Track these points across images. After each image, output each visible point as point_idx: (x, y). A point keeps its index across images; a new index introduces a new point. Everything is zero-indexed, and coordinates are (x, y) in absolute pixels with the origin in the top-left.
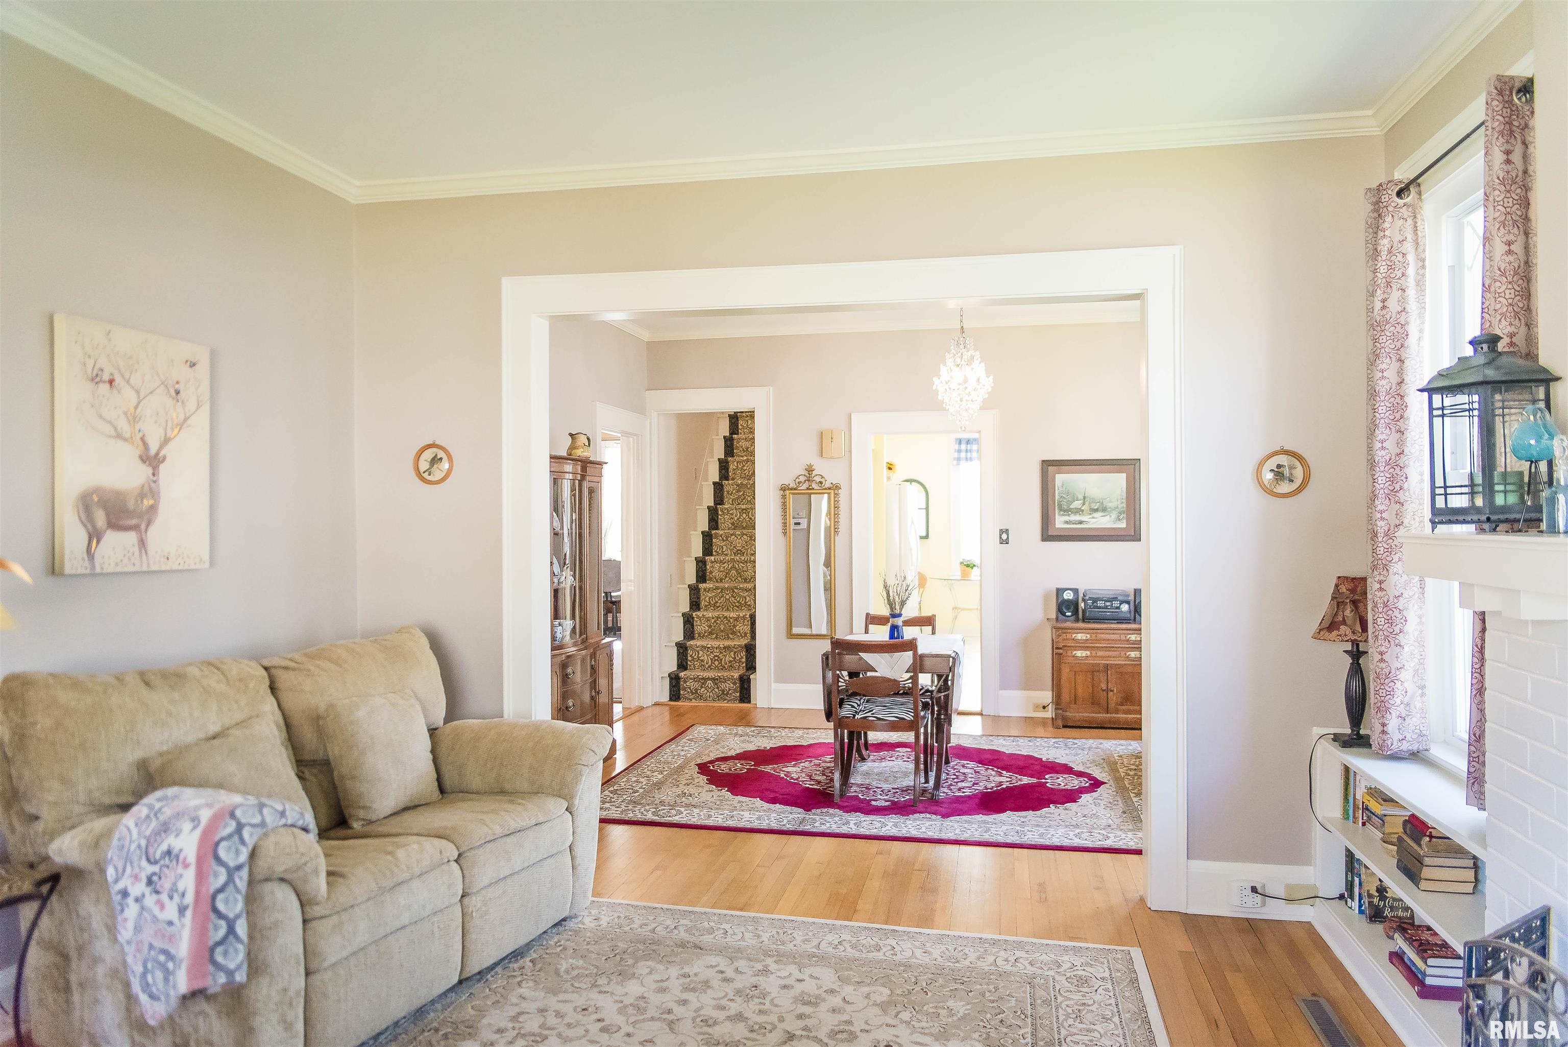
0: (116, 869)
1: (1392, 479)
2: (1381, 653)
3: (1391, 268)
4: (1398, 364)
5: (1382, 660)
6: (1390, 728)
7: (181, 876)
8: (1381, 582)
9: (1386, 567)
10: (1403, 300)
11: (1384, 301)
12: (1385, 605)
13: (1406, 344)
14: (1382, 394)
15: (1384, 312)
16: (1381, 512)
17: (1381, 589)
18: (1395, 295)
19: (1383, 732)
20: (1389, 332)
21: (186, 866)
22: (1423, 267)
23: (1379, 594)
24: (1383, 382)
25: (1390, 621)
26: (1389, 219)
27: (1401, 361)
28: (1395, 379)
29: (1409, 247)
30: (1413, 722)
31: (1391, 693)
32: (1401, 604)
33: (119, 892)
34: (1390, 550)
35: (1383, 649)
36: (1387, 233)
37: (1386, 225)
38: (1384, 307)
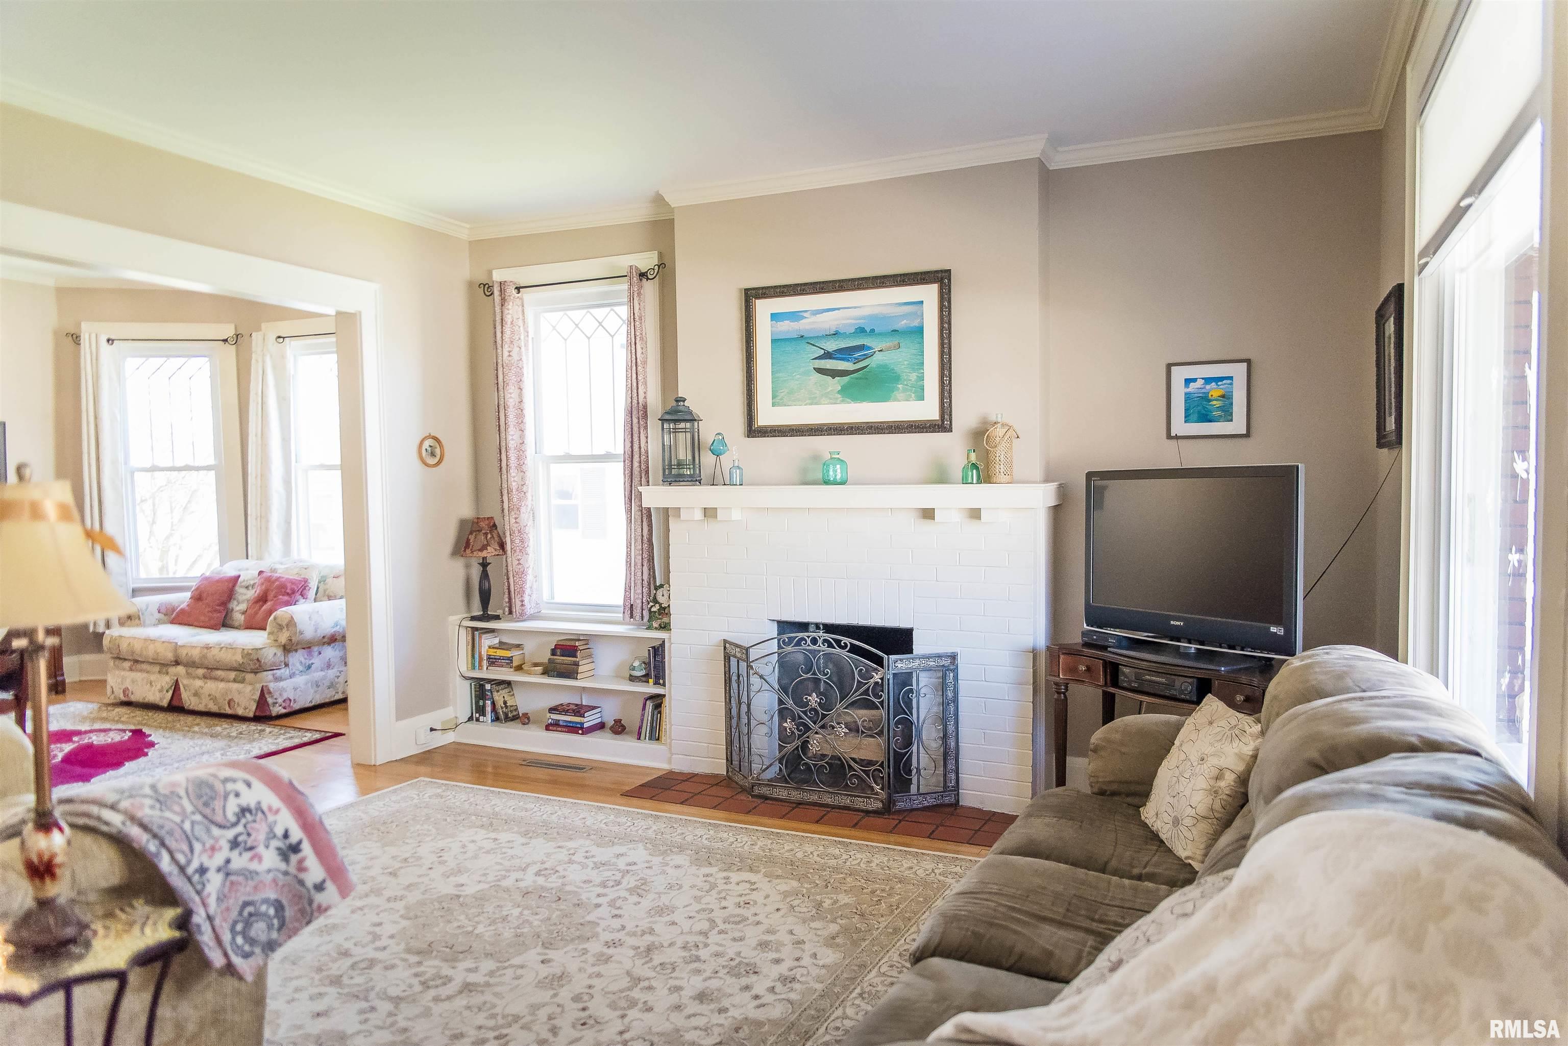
0: (183, 852)
1: (518, 458)
2: (519, 560)
3: (513, 333)
4: (519, 390)
5: (519, 564)
6: (526, 602)
7: (275, 822)
8: (516, 518)
9: (518, 509)
10: (520, 354)
11: (509, 352)
12: (519, 532)
13: (523, 379)
14: (511, 407)
15: (510, 358)
16: (514, 477)
17: (516, 522)
18: (516, 350)
19: (522, 605)
20: (514, 370)
21: (277, 812)
22: (528, 336)
23: (516, 525)
24: (511, 400)
25: (522, 541)
26: (511, 304)
27: (521, 389)
28: (518, 400)
29: (520, 323)
30: (534, 597)
31: (524, 582)
32: (527, 531)
33: (196, 871)
34: (520, 500)
35: (519, 557)
36: (510, 312)
37: (510, 307)
38: (510, 356)
